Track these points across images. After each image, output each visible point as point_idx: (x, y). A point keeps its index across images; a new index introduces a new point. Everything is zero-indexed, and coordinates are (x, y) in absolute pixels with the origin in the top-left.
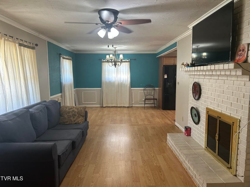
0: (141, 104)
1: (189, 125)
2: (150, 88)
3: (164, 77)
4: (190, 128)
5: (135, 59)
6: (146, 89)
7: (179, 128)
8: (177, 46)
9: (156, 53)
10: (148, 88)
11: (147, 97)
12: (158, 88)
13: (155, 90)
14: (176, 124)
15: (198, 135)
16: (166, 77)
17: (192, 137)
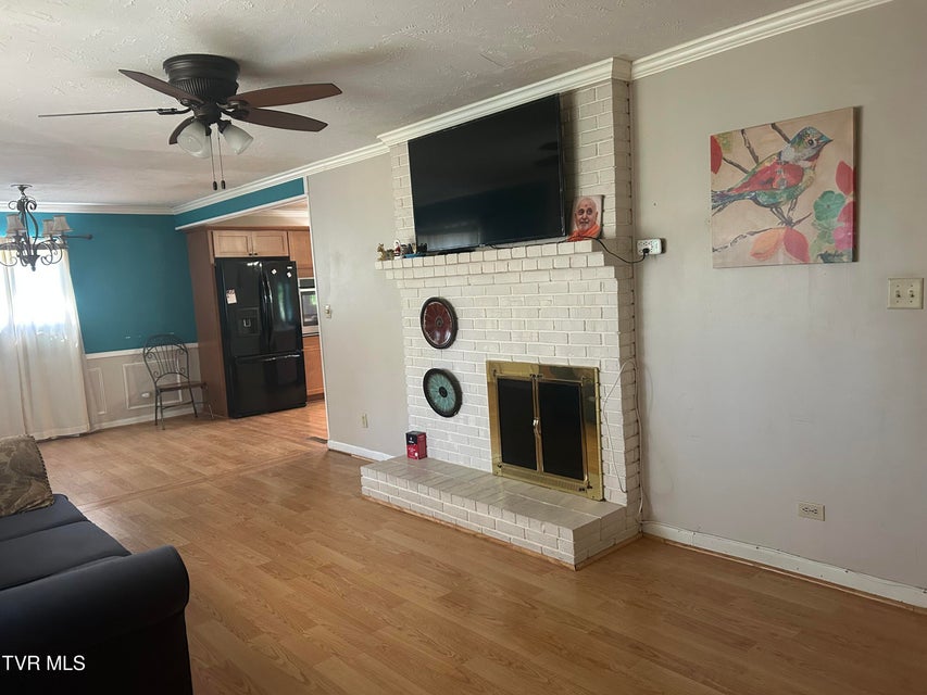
0: (138, 413)
1: (414, 428)
2: (169, 348)
3: (222, 299)
4: (424, 434)
5: (90, 238)
6: (154, 350)
7: (350, 455)
8: (306, 191)
9: (174, 212)
10: (159, 348)
11: (163, 383)
12: (196, 345)
13: (186, 350)
14: (332, 444)
15: (456, 445)
16: (232, 298)
17: (433, 459)
